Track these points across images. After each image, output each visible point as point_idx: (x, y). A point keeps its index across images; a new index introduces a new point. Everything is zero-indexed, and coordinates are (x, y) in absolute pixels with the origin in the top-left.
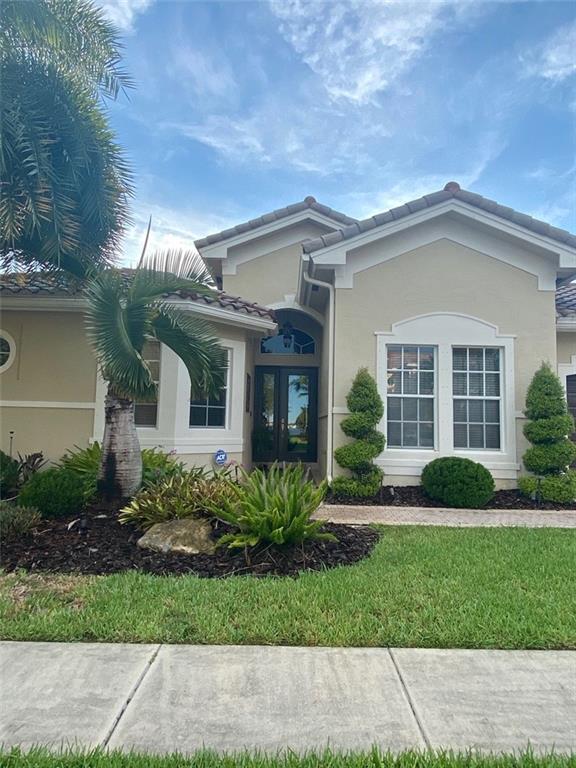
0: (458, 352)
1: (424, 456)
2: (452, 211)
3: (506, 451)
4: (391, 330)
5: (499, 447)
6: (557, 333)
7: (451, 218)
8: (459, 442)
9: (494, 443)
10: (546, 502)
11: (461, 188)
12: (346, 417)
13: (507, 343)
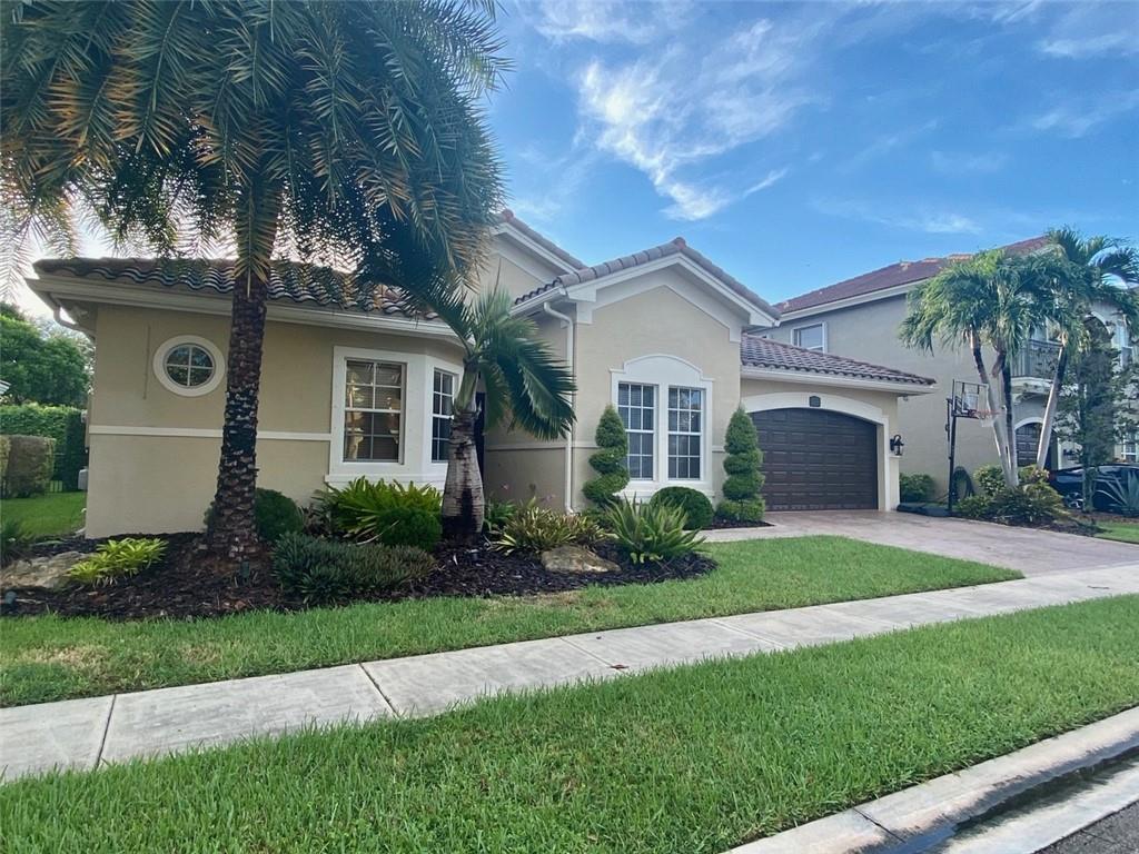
0: (673, 391)
1: (646, 487)
2: (678, 264)
3: (705, 480)
4: (623, 368)
5: (698, 477)
6: (742, 379)
7: (676, 270)
8: (672, 475)
9: (696, 474)
10: (745, 521)
11: (687, 245)
12: (596, 452)
13: (709, 387)
